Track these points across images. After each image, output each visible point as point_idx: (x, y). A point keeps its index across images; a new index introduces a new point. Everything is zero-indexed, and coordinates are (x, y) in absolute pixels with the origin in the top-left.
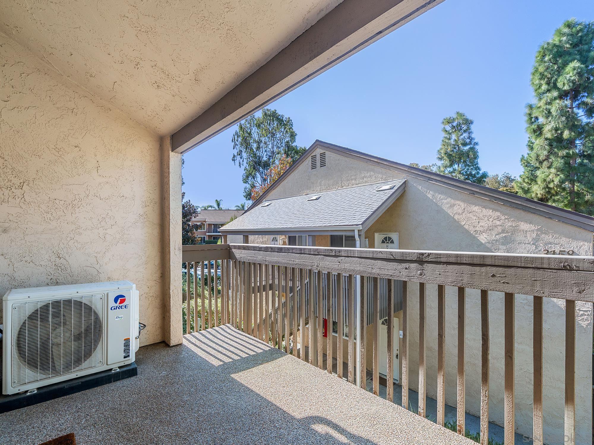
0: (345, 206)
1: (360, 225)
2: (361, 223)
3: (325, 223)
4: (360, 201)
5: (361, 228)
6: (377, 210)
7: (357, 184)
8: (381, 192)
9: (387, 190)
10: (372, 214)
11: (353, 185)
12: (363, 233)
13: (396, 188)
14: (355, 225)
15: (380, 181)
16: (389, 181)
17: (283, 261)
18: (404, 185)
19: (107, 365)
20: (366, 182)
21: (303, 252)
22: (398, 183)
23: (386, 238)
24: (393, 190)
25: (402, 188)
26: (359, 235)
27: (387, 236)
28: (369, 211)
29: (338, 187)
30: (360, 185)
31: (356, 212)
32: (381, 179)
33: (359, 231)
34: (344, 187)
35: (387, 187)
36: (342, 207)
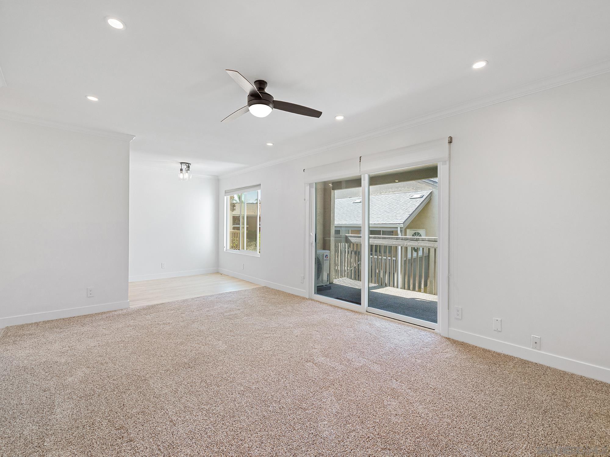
0: (386, 209)
1: (402, 224)
2: (402, 222)
3: (374, 221)
4: (398, 206)
5: (403, 226)
6: (412, 213)
7: (393, 192)
8: (413, 199)
9: (418, 198)
10: (409, 216)
11: (390, 192)
12: (403, 230)
13: (424, 197)
14: (398, 224)
15: (411, 190)
16: (419, 191)
17: (386, 243)
18: (430, 195)
19: (323, 283)
20: (400, 191)
21: (398, 239)
22: (426, 193)
23: (415, 233)
24: (423, 199)
25: (429, 196)
26: (401, 231)
27: (417, 231)
28: (407, 214)
29: (377, 193)
30: (395, 193)
31: (397, 215)
32: (412, 189)
33: (401, 229)
34: (382, 194)
35: (418, 196)
36: (384, 210)
